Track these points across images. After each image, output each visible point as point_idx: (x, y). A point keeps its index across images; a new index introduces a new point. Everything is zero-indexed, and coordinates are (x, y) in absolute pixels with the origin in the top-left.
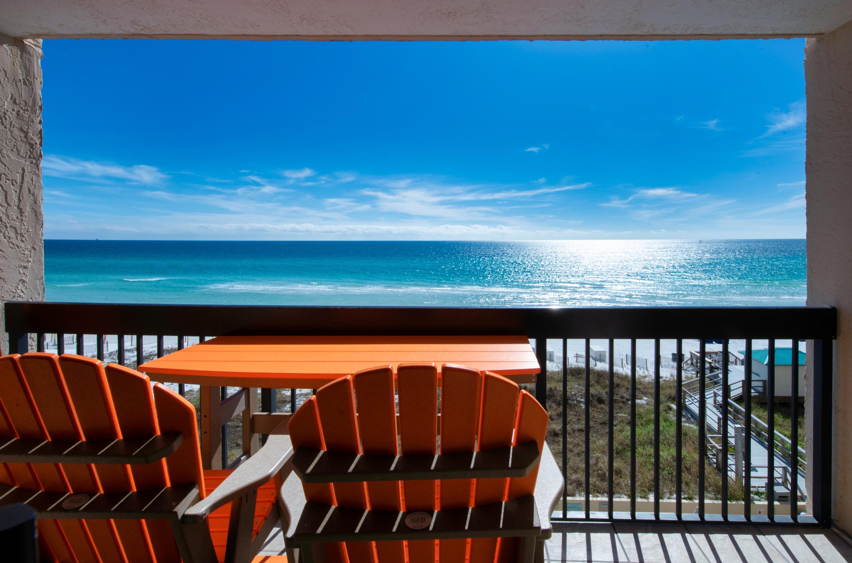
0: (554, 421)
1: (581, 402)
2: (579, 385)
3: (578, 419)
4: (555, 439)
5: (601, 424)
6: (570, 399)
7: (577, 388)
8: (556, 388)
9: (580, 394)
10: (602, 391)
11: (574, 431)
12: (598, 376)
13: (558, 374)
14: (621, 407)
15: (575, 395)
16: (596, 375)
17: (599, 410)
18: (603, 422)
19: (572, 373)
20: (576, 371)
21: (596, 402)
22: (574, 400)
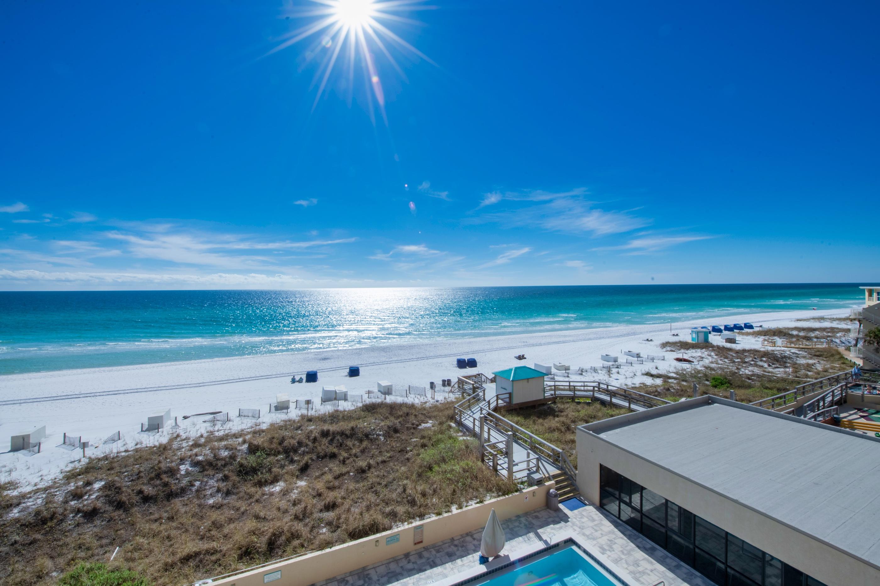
0: (359, 458)
1: (380, 435)
2: (376, 419)
3: (380, 452)
4: (363, 475)
5: (400, 452)
6: (370, 434)
7: (374, 422)
8: (357, 426)
9: (378, 427)
10: (396, 421)
11: (378, 463)
12: (391, 408)
13: (355, 412)
14: (413, 433)
15: (374, 429)
16: (389, 408)
17: (396, 439)
18: (401, 450)
19: (367, 409)
20: (371, 407)
21: (392, 433)
22: (374, 434)
